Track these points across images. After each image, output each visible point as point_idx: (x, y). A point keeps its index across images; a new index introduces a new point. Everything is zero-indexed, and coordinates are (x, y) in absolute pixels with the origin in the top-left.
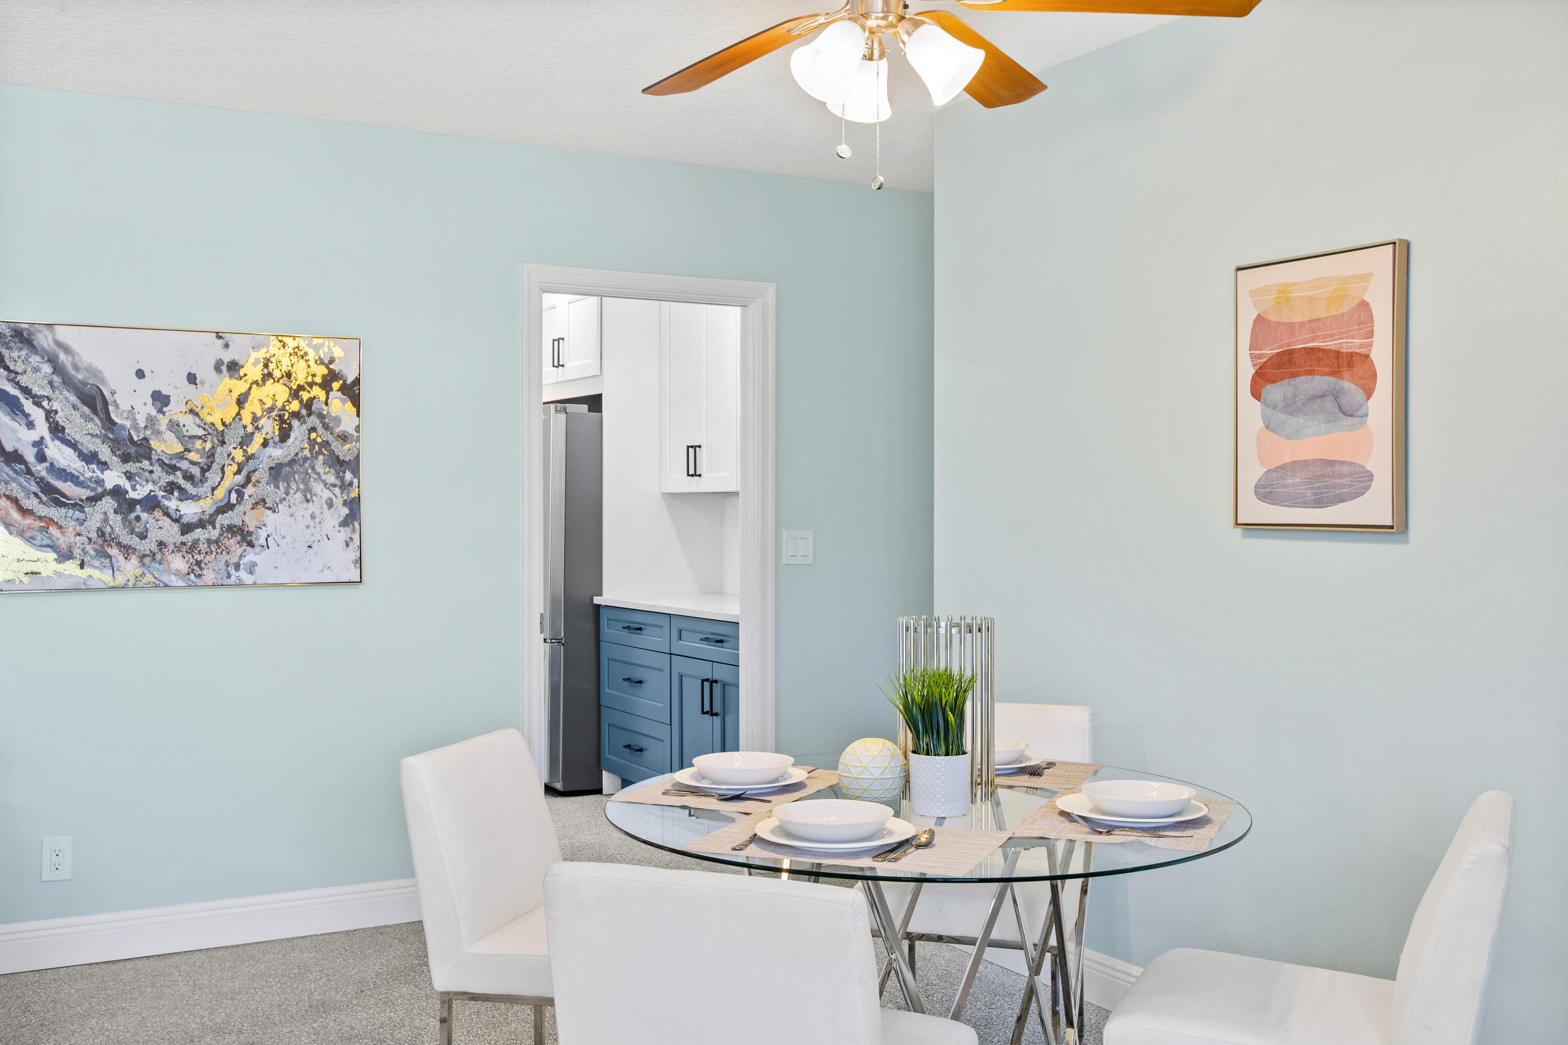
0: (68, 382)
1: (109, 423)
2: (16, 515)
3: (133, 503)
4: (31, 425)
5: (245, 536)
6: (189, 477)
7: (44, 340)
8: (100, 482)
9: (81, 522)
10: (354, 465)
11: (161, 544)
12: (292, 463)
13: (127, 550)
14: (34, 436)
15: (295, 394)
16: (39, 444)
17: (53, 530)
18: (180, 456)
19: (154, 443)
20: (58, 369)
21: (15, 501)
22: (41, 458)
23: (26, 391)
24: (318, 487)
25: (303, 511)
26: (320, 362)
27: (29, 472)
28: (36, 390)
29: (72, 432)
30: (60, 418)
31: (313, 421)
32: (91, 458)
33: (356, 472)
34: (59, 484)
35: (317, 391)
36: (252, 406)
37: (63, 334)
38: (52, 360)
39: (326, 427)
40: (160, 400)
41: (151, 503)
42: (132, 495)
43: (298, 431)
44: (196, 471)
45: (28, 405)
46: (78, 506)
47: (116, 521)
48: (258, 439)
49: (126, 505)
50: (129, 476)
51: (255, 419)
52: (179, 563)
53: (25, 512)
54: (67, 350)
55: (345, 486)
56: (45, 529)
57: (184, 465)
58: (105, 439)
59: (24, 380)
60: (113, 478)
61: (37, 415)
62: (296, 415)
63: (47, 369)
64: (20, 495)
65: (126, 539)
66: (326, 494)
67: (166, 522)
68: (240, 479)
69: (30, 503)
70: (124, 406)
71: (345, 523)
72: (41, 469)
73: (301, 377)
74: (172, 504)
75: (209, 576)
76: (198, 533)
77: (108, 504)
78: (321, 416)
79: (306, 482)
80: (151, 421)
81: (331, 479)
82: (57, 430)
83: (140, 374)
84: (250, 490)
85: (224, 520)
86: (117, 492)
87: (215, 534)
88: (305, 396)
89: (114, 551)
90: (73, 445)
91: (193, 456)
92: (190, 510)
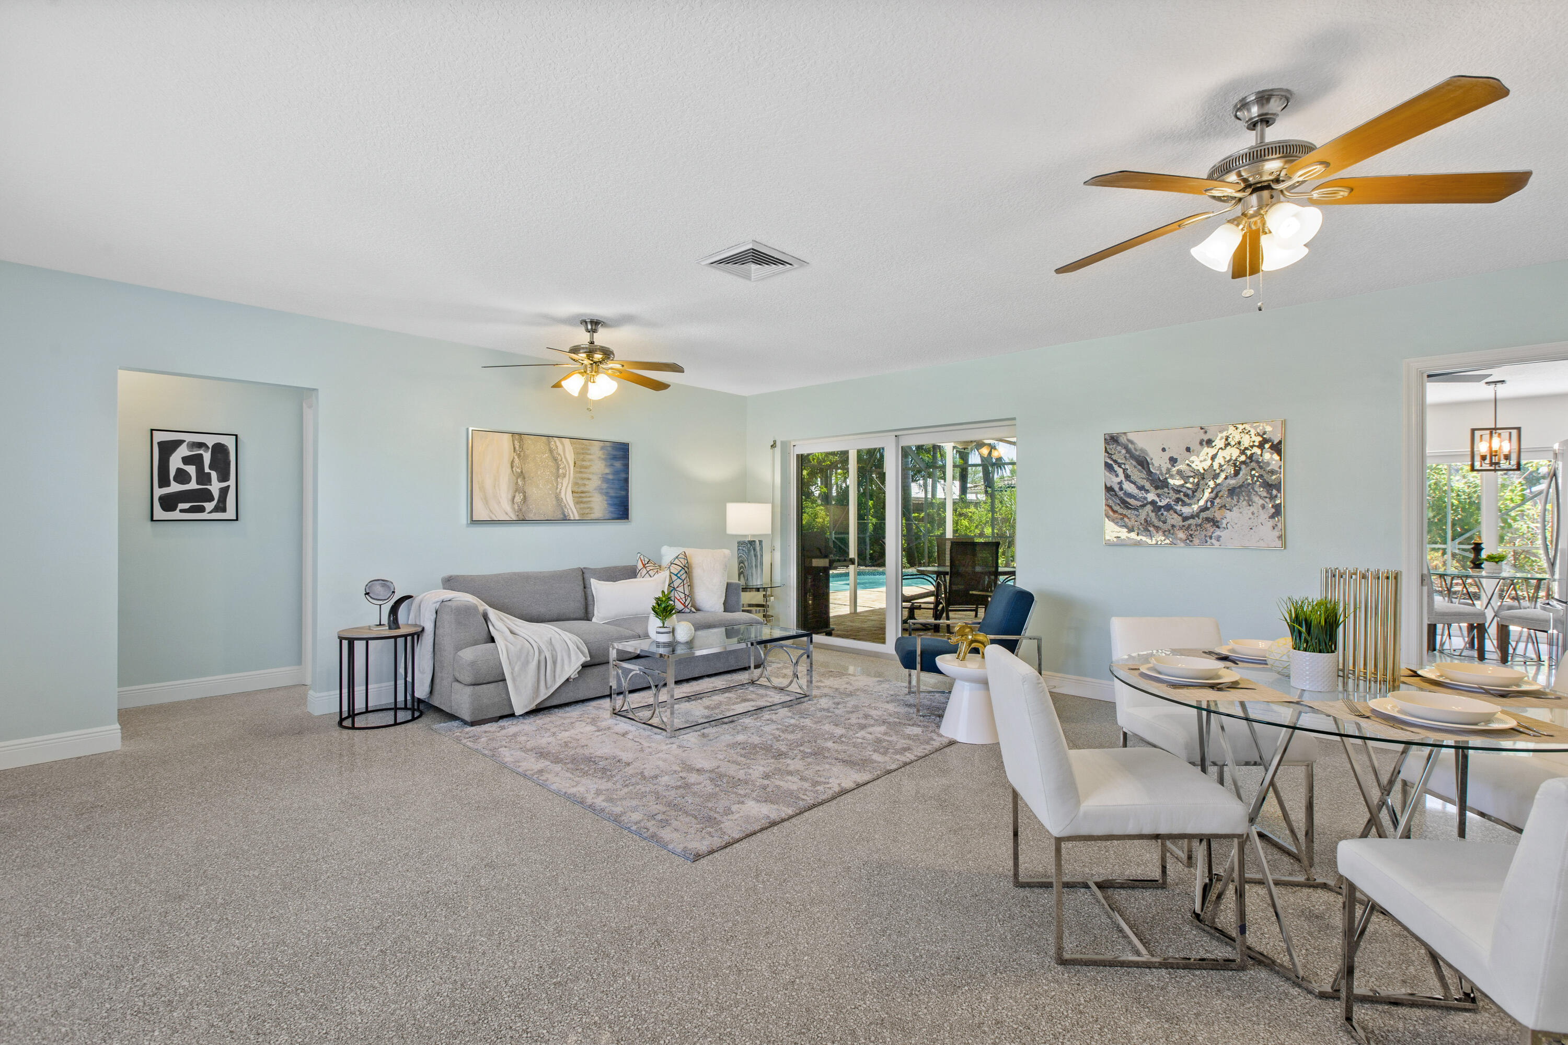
0: (1133, 456)
1: (1150, 473)
2: (1111, 513)
3: (1160, 507)
4: (1117, 476)
5: (1216, 523)
6: (1186, 495)
7: (1123, 440)
8: (1145, 498)
9: (1137, 516)
10: (1278, 487)
11: (1173, 526)
12: (1240, 487)
13: (1157, 528)
14: (1118, 480)
15: (1243, 452)
16: (1120, 483)
17: (1126, 519)
18: (1182, 486)
19: (1170, 481)
20: (1128, 451)
21: (1111, 507)
22: (1121, 489)
23: (1115, 461)
24: (1256, 499)
25: (1247, 511)
26: (1258, 434)
27: (1116, 495)
28: (1120, 461)
29: (1133, 478)
30: (1129, 472)
31: (1253, 465)
32: (1141, 488)
33: (1279, 490)
34: (1128, 500)
35: (1257, 451)
36: (1219, 460)
37: (1131, 436)
38: (1126, 448)
39: (1261, 467)
40: (1173, 461)
41: (1168, 508)
42: (1160, 504)
43: (1244, 470)
44: (1190, 492)
45: (1116, 467)
46: (1136, 509)
47: (1153, 515)
48: (1223, 476)
49: (1157, 508)
50: (1158, 495)
51: (1221, 466)
52: (1181, 535)
53: (1115, 512)
54: (1132, 442)
55: (1273, 498)
56: (1122, 519)
57: (1184, 490)
58: (1148, 480)
59: (1114, 457)
60: (1151, 497)
61: (1120, 471)
62: (1243, 463)
63: (1124, 451)
64: (1113, 505)
65: (1157, 523)
66: (1261, 502)
67: (1175, 516)
68: (1213, 495)
69: (1117, 508)
70: (1156, 464)
71: (1272, 517)
72: (1121, 494)
73: (1246, 442)
74: (1178, 508)
75: (1196, 541)
76: (1191, 521)
77: (1149, 507)
78: (1258, 462)
79: (1249, 496)
80: (1168, 470)
81: (1265, 494)
82: (1127, 477)
83: (1164, 450)
84: (1217, 501)
85: (1203, 515)
86: (1153, 503)
87: (1200, 521)
88: (1249, 453)
89: (1151, 529)
90: (1134, 483)
91: (1188, 485)
92: (1186, 510)
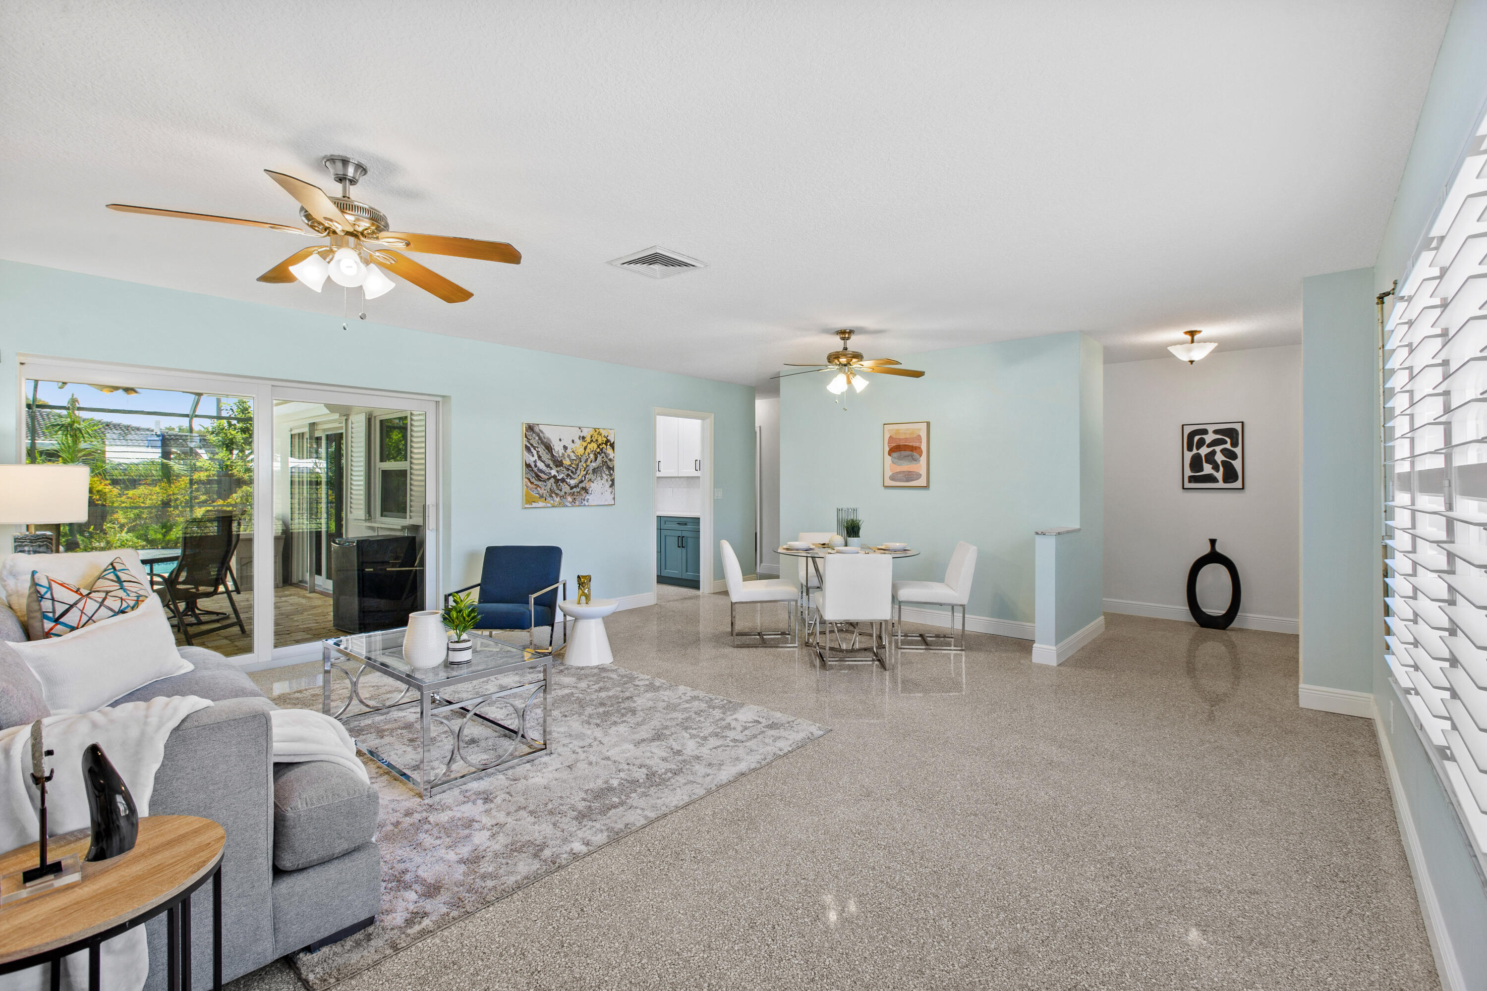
0: (543, 442)
1: (553, 455)
2: (529, 484)
3: (559, 480)
4: (533, 456)
5: (585, 490)
6: (572, 472)
7: (536, 429)
8: (550, 473)
9: (546, 486)
10: (613, 469)
11: (565, 493)
12: (598, 468)
13: (557, 495)
14: (534, 459)
15: (598, 447)
16: (535, 462)
17: (538, 489)
18: (570, 466)
19: (564, 462)
20: (540, 438)
21: (529, 479)
22: (536, 466)
23: (532, 445)
24: (604, 475)
25: (600, 482)
26: (605, 437)
27: (533, 470)
28: (535, 445)
29: (544, 458)
30: (540, 453)
31: (603, 454)
32: (548, 466)
33: (613, 471)
34: (540, 474)
35: (604, 446)
36: (588, 450)
37: (541, 427)
38: (538, 435)
39: (607, 457)
40: (565, 448)
41: (563, 480)
42: (558, 478)
43: (599, 458)
44: (574, 470)
45: (532, 449)
46: (545, 481)
47: (554, 485)
48: (589, 460)
49: (557, 481)
50: (558, 472)
51: (589, 454)
52: (570, 499)
53: (532, 483)
54: (542, 432)
55: (611, 475)
56: (536, 488)
57: (571, 468)
58: (552, 460)
59: (531, 441)
60: (553, 472)
61: (535, 452)
62: (599, 453)
63: (537, 438)
64: (530, 478)
65: (557, 492)
66: (606, 477)
67: (567, 486)
68: (585, 472)
69: (533, 480)
70: (556, 450)
71: (611, 487)
72: (535, 469)
73: (600, 441)
74: (568, 480)
75: (577, 503)
76: (575, 490)
77: (552, 480)
78: (605, 453)
79: (601, 473)
80: (563, 454)
81: (607, 473)
82: (539, 457)
83: (560, 440)
84: (587, 476)
85: (581, 485)
86: (555, 477)
87: (578, 490)
88: (601, 447)
89: (553, 495)
90: (543, 462)
91: (573, 466)
92: (573, 482)
